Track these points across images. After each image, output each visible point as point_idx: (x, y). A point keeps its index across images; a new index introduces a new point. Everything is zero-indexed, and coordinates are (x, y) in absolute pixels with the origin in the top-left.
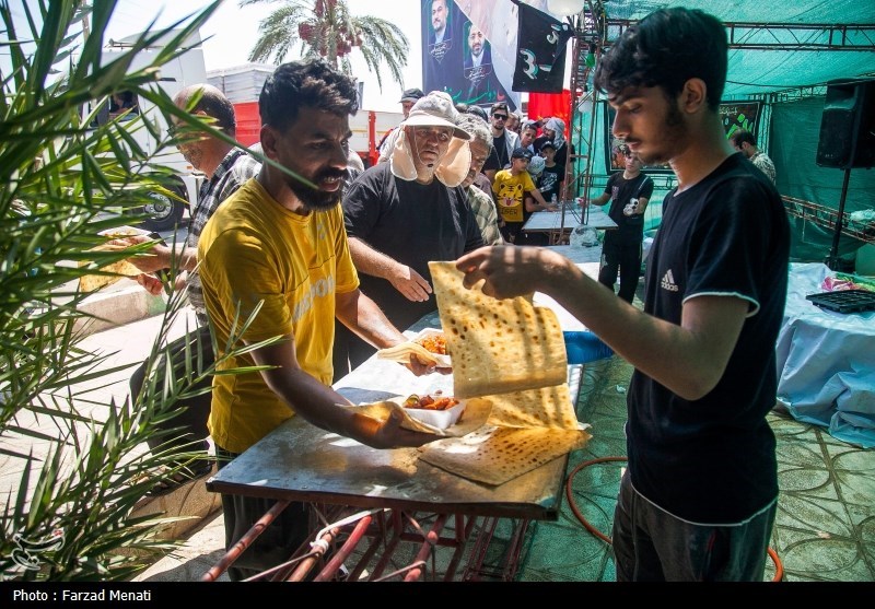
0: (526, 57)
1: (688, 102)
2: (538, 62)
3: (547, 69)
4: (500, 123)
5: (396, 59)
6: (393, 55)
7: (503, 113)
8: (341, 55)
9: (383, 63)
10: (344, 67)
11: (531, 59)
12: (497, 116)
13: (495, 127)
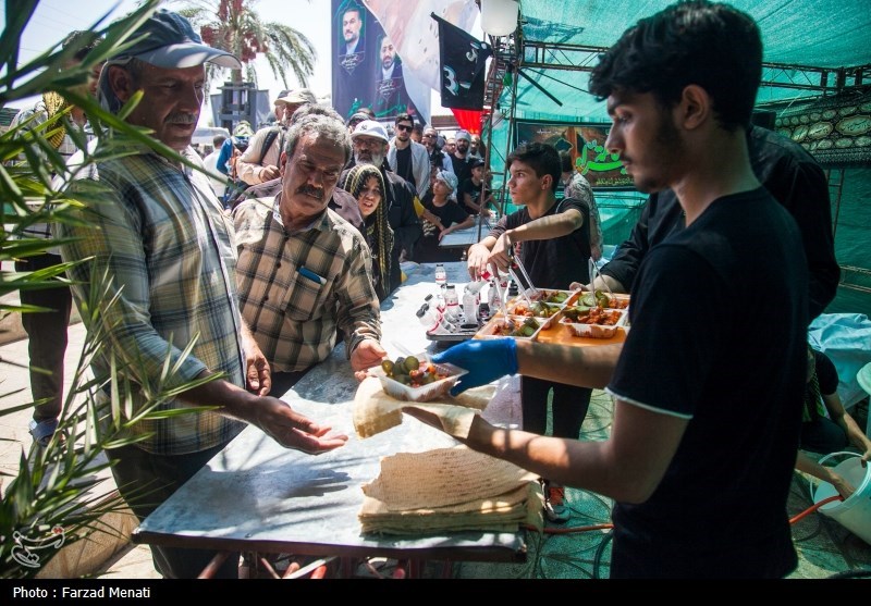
0: (447, 73)
1: (687, 116)
2: (457, 79)
3: (467, 86)
4: (405, 135)
5: (302, 68)
6: (300, 64)
7: (408, 124)
8: (246, 61)
9: (290, 71)
10: (249, 74)
11: (451, 76)
12: (401, 128)
13: (400, 139)
